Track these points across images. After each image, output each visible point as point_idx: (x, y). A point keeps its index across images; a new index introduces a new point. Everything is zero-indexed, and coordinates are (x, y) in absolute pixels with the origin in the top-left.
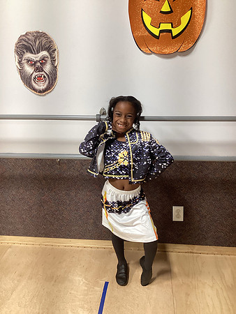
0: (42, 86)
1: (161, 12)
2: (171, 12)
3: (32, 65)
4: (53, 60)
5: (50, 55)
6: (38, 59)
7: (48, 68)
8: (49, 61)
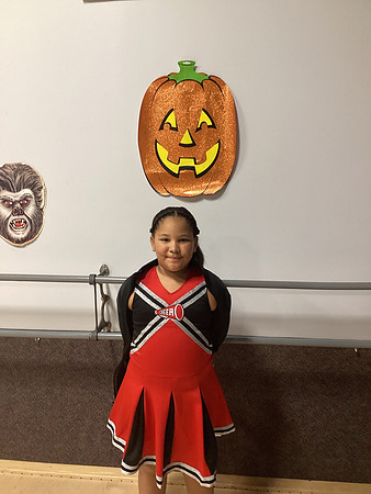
0: (21, 234)
1: (180, 145)
2: (194, 144)
3: (9, 206)
4: (38, 200)
5: (35, 194)
6: (18, 199)
7: (30, 210)
8: (33, 202)
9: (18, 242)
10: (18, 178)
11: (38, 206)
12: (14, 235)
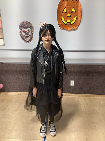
1: (67, 17)
5: (31, 29)
6: (27, 31)
9: (27, 41)
10: (27, 25)
11: (32, 32)
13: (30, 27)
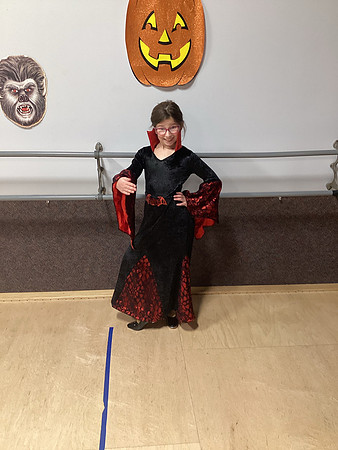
0: (28, 118)
1: (159, 42)
2: (170, 43)
3: (15, 94)
5: (37, 83)
6: (23, 87)
7: (34, 97)
8: (36, 90)
9: (25, 124)
10: (22, 69)
11: (40, 94)
12: (21, 119)
13: (35, 77)
